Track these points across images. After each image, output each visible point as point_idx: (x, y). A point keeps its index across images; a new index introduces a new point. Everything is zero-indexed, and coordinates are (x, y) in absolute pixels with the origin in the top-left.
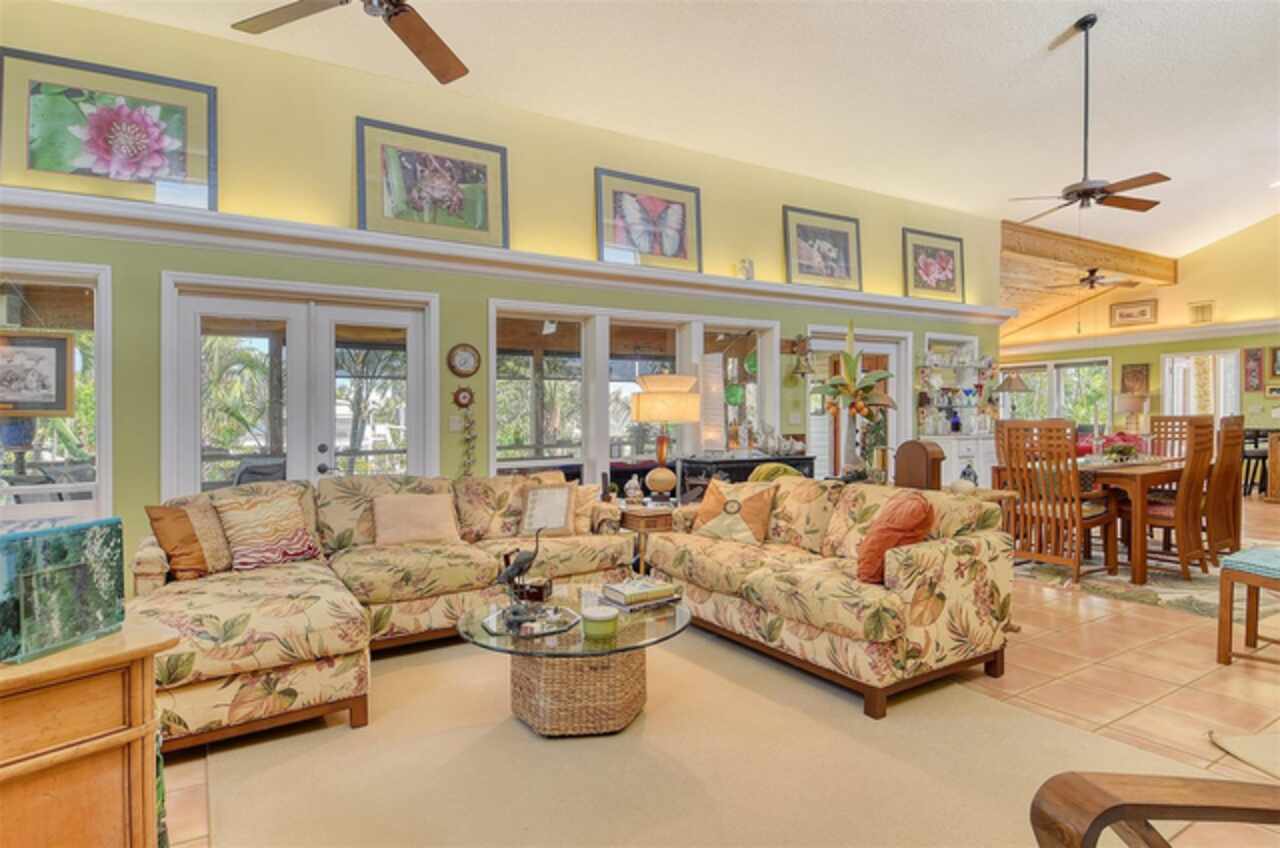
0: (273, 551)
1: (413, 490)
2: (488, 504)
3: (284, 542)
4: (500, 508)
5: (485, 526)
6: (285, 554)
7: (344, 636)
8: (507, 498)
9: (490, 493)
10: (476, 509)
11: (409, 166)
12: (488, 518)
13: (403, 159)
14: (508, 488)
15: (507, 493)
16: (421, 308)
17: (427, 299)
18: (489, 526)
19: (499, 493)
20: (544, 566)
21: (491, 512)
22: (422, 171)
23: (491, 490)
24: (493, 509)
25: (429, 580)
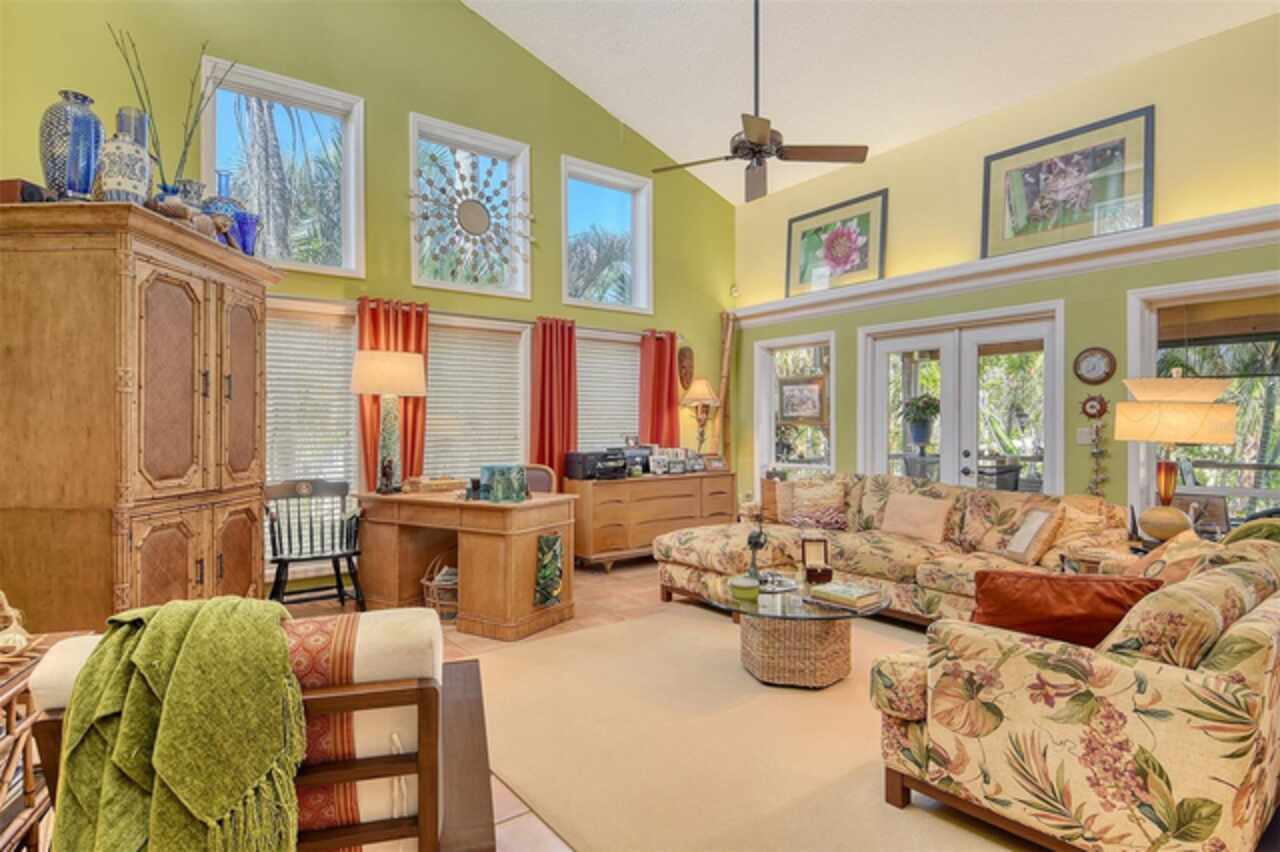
0: (811, 518)
1: (924, 494)
2: (987, 517)
3: (818, 513)
4: (1000, 524)
5: (978, 538)
6: (818, 522)
7: (720, 562)
8: (1013, 515)
9: (994, 507)
10: (974, 519)
11: (1032, 180)
12: (982, 531)
13: (1027, 176)
14: (1018, 506)
15: (1014, 511)
16: (1050, 316)
17: (1051, 307)
18: (982, 538)
19: (1003, 508)
20: (951, 580)
21: (988, 525)
22: (1046, 179)
23: (996, 504)
24: (992, 523)
25: (855, 560)
